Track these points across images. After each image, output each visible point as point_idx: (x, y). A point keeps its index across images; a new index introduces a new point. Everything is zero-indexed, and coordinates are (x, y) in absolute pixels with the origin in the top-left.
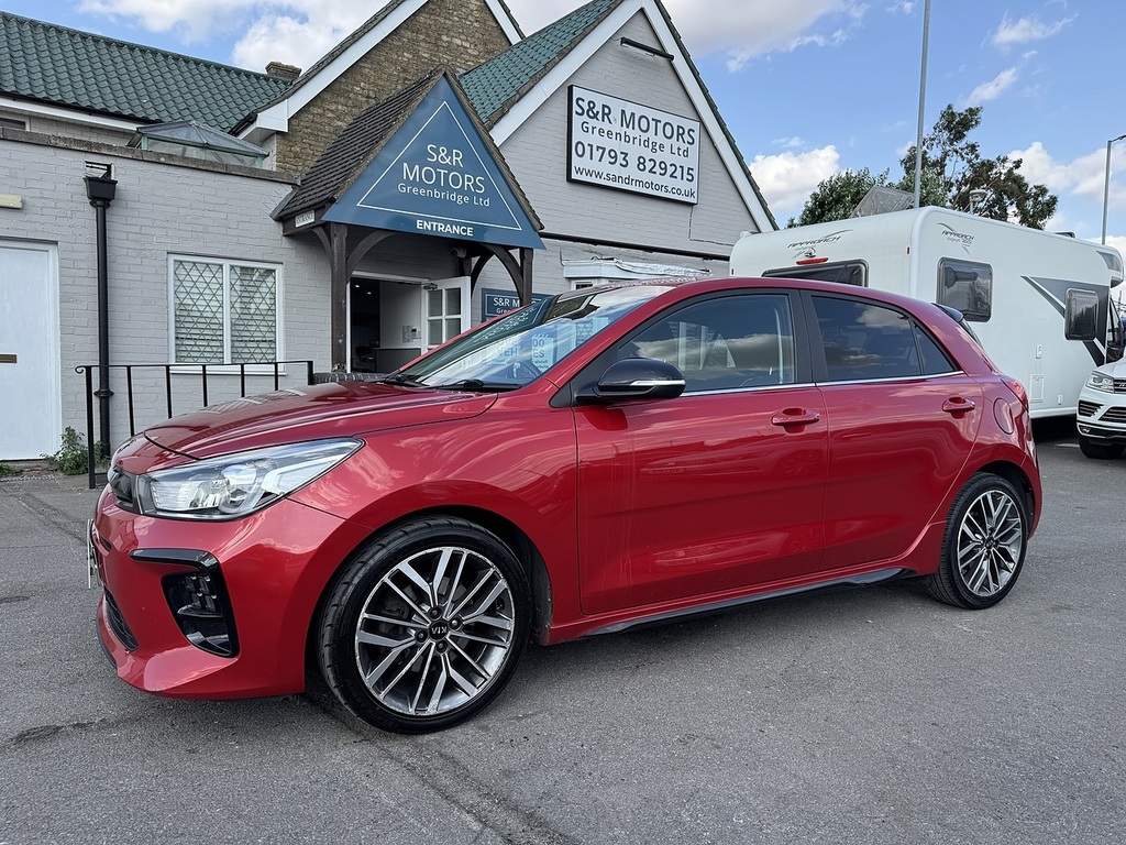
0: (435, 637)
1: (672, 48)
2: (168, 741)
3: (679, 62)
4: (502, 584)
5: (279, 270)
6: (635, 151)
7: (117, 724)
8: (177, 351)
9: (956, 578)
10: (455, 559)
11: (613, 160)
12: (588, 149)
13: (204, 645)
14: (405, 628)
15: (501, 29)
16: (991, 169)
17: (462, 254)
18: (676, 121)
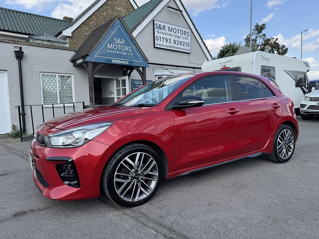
0: (136, 178)
1: (182, 9)
2: (59, 213)
3: (184, 13)
4: (154, 162)
5: (72, 76)
6: (172, 38)
7: (43, 209)
8: (44, 101)
9: (277, 154)
10: (141, 155)
11: (167, 41)
12: (159, 38)
13: (69, 185)
14: (128, 176)
15: (132, 5)
16: (269, 41)
17: (125, 70)
18: (184, 30)
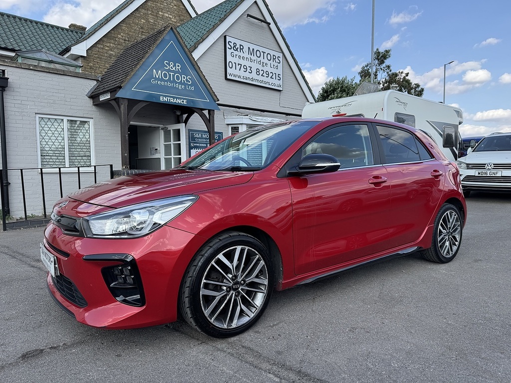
1: (269, 20)
2: (104, 351)
3: (273, 26)
4: (262, 263)
5: (91, 121)
6: (255, 66)
7: (73, 345)
8: (42, 162)
9: (437, 248)
10: (242, 251)
11: (245, 70)
12: (234, 65)
13: (125, 301)
14: (221, 286)
15: (187, 10)
16: (396, 76)
17: (178, 113)
18: (272, 53)
